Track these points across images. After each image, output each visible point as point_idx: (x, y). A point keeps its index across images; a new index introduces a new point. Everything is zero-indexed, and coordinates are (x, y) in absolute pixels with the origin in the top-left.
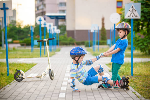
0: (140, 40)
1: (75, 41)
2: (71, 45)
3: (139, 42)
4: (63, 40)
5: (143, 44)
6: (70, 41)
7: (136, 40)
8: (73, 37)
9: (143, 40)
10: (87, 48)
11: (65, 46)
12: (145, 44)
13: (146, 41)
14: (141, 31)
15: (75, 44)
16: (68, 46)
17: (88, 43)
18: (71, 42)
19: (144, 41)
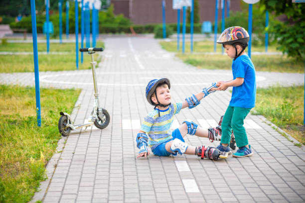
0: (289, 30)
1: (132, 25)
2: (123, 34)
3: (286, 35)
4: (106, 21)
5: (296, 40)
6: (120, 23)
7: (279, 30)
8: (127, 15)
9: (295, 31)
10: (159, 40)
11: (110, 35)
12: (300, 40)
13: (302, 33)
14: (289, 11)
15: (132, 30)
16: (117, 34)
17: (161, 29)
18: (122, 26)
19: (297, 32)
